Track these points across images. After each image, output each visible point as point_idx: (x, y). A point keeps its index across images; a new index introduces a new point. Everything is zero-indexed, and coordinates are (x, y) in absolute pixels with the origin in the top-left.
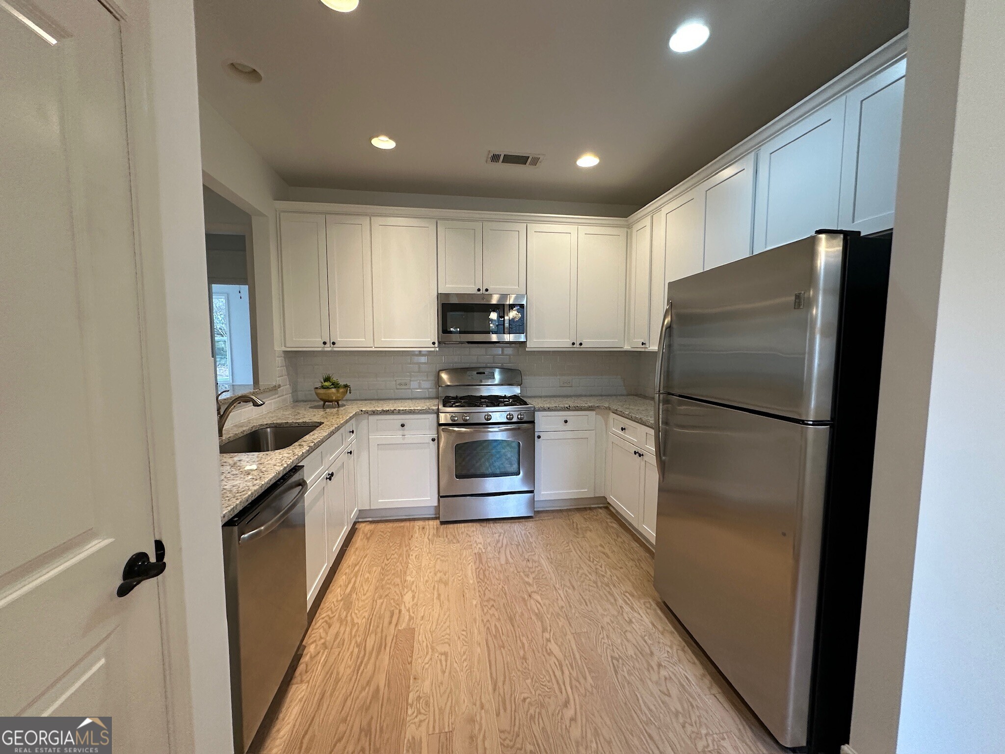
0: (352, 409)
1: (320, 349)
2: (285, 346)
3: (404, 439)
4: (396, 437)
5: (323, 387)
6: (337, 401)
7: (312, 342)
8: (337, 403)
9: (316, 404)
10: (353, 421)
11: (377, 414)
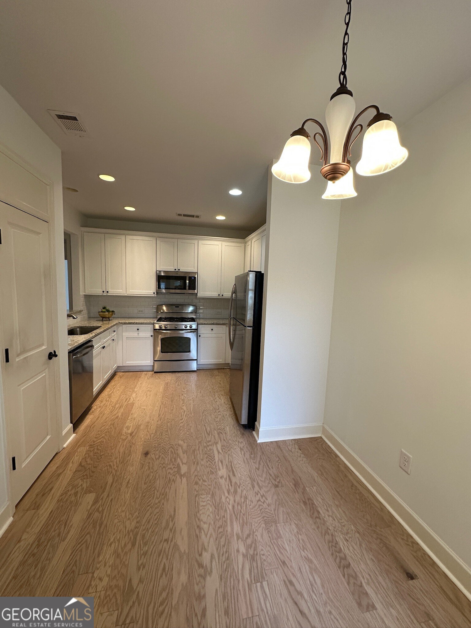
0: (115, 322)
1: (101, 294)
2: (85, 293)
3: (138, 335)
4: (135, 334)
5: (102, 312)
6: (109, 318)
7: (98, 291)
8: (108, 319)
9: (99, 319)
10: (115, 327)
11: (126, 324)
